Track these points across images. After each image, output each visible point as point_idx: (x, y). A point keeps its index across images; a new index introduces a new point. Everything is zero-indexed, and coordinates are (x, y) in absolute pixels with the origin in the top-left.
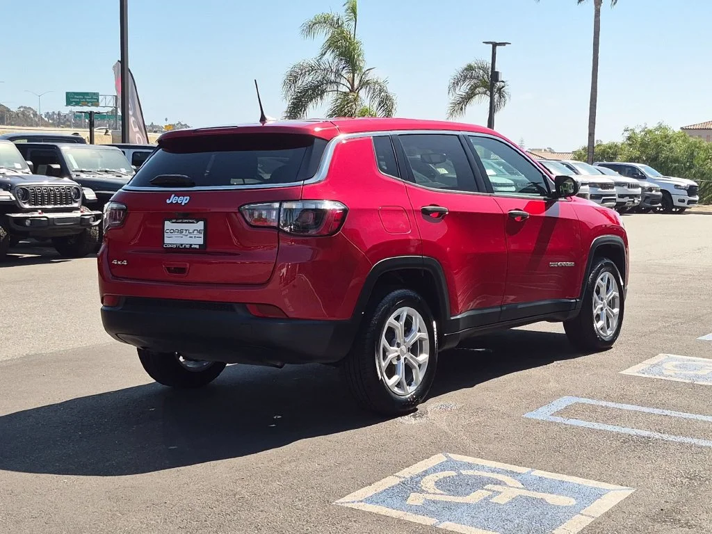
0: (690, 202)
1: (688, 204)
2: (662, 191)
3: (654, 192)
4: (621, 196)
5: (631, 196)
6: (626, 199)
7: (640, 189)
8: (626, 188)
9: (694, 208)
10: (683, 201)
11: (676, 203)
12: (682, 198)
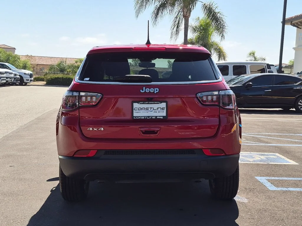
0: (31, 81)
1: (30, 81)
2: (20, 76)
3: (17, 76)
4: (7, 78)
5: (10, 78)
6: (9, 79)
7: (13, 75)
8: (8, 74)
9: (32, 83)
10: (28, 80)
11: (25, 81)
12: (28, 79)
